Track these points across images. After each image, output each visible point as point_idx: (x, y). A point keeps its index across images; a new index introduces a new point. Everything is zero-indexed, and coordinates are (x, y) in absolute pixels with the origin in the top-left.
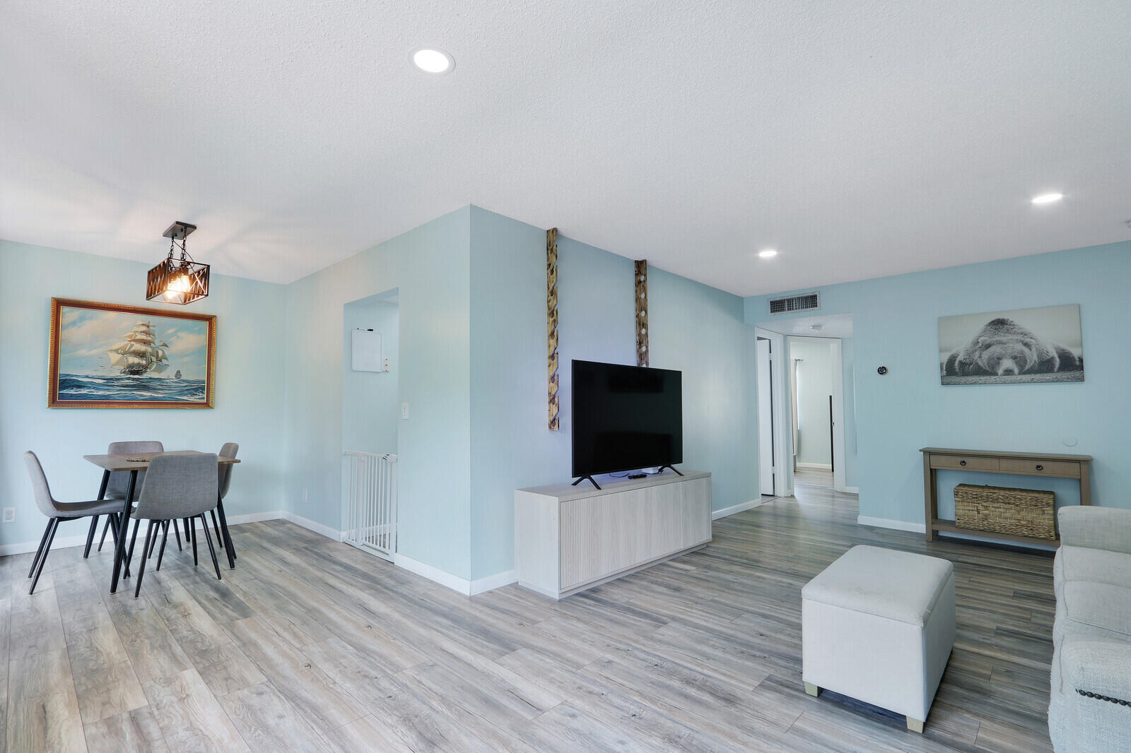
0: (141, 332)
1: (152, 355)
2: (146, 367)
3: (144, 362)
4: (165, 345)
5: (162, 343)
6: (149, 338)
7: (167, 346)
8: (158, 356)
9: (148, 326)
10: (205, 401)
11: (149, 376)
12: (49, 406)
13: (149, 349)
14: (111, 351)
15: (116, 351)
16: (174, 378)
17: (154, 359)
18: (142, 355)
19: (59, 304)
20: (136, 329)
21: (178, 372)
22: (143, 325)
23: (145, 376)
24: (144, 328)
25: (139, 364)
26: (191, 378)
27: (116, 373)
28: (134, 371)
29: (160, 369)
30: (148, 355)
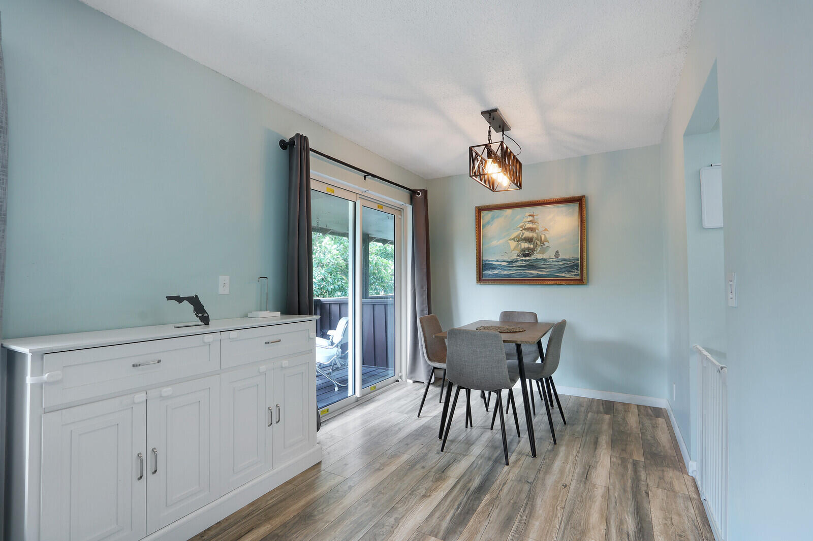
0: (529, 222)
1: (537, 239)
2: (533, 250)
3: (532, 246)
4: (546, 230)
5: (543, 229)
6: (534, 226)
7: (548, 231)
8: (541, 240)
9: (533, 216)
10: (579, 277)
11: (536, 257)
12: (477, 283)
13: (535, 235)
14: (510, 240)
15: (513, 239)
16: (554, 257)
17: (539, 243)
18: (529, 240)
19: (480, 210)
20: (525, 220)
21: (557, 252)
22: (530, 215)
23: (533, 257)
24: (530, 218)
25: (529, 248)
26: (567, 257)
27: (514, 257)
28: (526, 254)
29: (543, 251)
30: (534, 240)
